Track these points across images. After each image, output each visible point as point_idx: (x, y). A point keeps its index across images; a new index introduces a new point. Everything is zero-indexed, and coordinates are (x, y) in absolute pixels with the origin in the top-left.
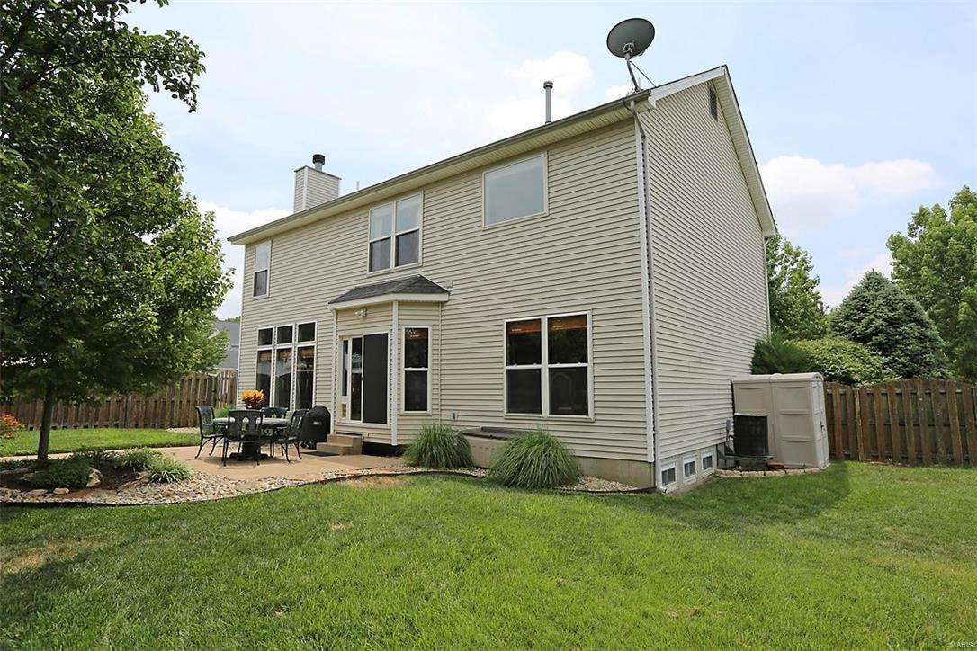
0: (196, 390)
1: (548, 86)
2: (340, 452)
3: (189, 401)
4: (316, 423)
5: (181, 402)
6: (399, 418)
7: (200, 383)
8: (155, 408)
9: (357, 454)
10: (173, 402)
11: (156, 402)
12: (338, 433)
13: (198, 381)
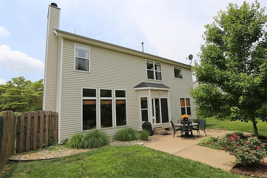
1: (143, 43)
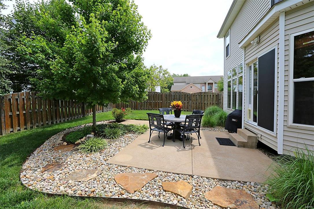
0: (213, 99)
2: (236, 144)
3: (210, 103)
4: (233, 120)
5: (208, 103)
6: (286, 129)
7: (214, 96)
8: (199, 105)
9: (251, 147)
10: (205, 103)
11: (199, 103)
12: (246, 129)
13: (213, 95)
